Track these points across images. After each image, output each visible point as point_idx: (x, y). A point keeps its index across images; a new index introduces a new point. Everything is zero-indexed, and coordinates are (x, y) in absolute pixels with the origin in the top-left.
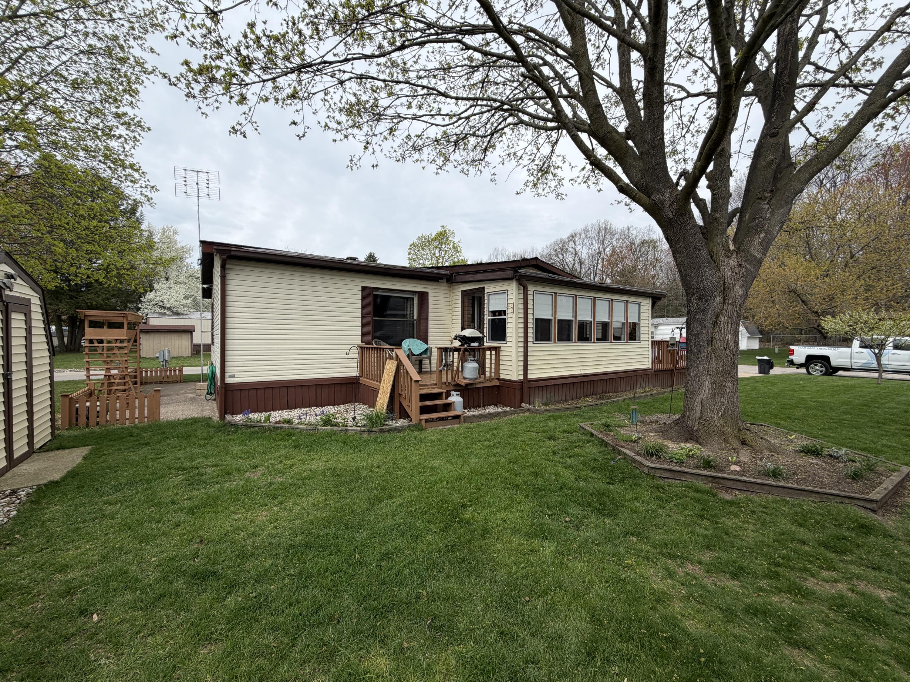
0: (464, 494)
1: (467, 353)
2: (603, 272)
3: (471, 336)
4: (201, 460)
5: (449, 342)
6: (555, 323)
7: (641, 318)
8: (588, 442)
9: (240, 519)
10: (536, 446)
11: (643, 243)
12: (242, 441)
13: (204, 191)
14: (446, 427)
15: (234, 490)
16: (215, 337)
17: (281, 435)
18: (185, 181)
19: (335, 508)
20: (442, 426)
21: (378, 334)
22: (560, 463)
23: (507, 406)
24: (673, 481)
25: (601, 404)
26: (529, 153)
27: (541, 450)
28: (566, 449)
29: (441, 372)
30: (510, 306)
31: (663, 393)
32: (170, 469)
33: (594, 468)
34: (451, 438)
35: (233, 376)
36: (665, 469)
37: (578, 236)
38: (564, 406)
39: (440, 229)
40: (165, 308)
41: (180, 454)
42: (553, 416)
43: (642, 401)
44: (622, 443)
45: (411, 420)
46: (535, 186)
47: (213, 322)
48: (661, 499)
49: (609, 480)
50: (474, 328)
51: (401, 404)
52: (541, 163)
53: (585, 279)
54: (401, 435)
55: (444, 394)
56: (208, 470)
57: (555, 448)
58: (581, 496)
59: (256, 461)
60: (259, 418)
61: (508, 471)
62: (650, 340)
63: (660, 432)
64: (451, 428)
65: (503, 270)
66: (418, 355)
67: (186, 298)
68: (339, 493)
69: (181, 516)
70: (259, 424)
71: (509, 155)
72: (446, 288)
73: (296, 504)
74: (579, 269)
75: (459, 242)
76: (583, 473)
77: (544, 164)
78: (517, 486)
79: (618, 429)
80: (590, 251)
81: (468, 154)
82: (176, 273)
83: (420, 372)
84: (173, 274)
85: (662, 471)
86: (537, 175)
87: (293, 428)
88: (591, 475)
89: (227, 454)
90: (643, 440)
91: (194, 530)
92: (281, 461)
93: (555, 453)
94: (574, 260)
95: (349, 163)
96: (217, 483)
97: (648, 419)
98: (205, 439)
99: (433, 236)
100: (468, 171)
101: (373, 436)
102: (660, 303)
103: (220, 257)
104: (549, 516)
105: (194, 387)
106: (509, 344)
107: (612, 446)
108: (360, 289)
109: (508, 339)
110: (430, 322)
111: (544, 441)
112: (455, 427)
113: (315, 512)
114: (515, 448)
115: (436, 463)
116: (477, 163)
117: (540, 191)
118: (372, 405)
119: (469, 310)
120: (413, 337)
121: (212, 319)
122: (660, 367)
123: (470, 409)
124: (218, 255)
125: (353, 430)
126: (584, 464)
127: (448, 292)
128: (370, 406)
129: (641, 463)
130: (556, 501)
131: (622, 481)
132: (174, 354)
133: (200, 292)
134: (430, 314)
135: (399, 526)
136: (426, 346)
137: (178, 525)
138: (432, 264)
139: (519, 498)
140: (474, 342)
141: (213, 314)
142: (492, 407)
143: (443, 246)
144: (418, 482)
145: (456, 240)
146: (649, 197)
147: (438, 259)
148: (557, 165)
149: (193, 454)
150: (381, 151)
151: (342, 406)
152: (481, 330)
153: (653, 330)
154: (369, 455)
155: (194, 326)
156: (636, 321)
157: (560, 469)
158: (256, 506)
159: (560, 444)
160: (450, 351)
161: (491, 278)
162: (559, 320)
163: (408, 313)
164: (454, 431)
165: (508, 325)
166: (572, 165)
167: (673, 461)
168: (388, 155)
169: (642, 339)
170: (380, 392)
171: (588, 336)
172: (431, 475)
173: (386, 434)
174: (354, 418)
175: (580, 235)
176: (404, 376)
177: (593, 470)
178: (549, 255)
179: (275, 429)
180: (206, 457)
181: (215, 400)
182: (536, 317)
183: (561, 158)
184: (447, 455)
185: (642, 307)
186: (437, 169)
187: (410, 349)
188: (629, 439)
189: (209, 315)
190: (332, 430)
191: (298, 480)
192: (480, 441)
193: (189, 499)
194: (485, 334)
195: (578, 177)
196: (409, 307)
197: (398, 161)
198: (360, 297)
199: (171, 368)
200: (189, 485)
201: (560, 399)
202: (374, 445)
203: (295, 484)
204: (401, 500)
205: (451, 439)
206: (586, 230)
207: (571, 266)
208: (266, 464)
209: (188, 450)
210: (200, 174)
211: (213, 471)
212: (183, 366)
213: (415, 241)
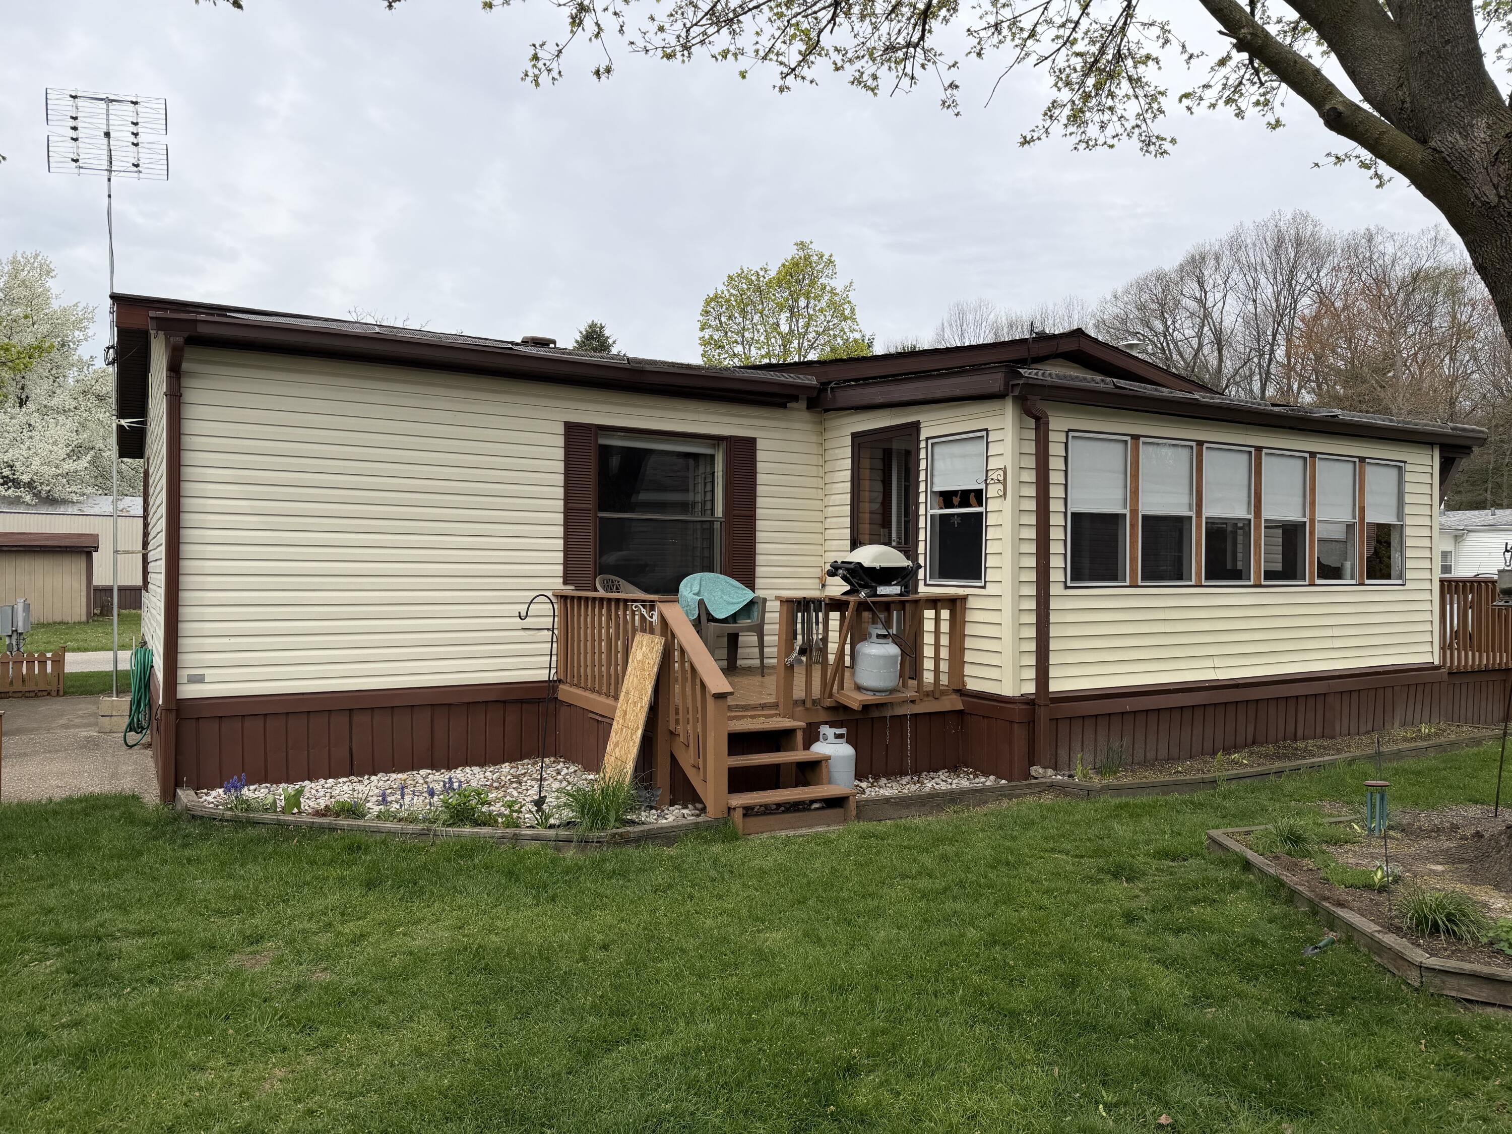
0: (852, 1033)
1: (866, 615)
2: (1289, 367)
3: (877, 565)
4: (107, 915)
5: (816, 583)
6: (1133, 526)
7: (1408, 510)
8: (1235, 886)
9: (212, 1085)
10: (1073, 897)
11: (1417, 277)
12: (223, 864)
13: (124, 157)
14: (804, 831)
15: (198, 1004)
16: (151, 567)
17: (331, 848)
18: (75, 128)
19: (478, 1062)
20: (793, 828)
21: (612, 558)
22: (1147, 949)
23: (986, 774)
24: (1501, 1012)
25: (1279, 773)
26: (1058, 21)
27: (1088, 909)
28: (1167, 908)
29: (790, 668)
30: (993, 475)
31: (1478, 742)
32: (23, 939)
33: (1250, 966)
34: (818, 865)
35: (200, 679)
36: (1474, 976)
37: (1212, 263)
38: (1163, 778)
39: (790, 252)
40: (17, 484)
41: (51, 898)
42: (1127, 805)
43: (1409, 763)
44: (1341, 892)
45: (704, 810)
46: (1076, 117)
47: (146, 525)
48: (1458, 1066)
49: (1296, 1005)
50: (888, 543)
51: (673, 759)
52: (1094, 49)
53: (1233, 391)
54: (672, 851)
55: (800, 736)
56: (126, 944)
57: (1134, 904)
58: (1209, 1050)
59: (259, 921)
60: (270, 798)
61: (985, 970)
62: (1438, 575)
63: (1462, 861)
64: (816, 836)
65: (976, 369)
66: (725, 621)
67: (76, 452)
68: (491, 1022)
69: (52, 1072)
70: (269, 816)
71: (997, 26)
72: (809, 427)
73: (366, 1048)
74: (1213, 362)
75: (847, 288)
76: (1216, 981)
77: (1102, 51)
78: (1012, 1014)
79: (1331, 849)
80: (1251, 307)
81: (876, 28)
82: (46, 385)
83: (731, 668)
84: (38, 390)
85: (1464, 982)
86: (1082, 84)
87: (364, 830)
88: (1243, 987)
89: (179, 899)
90: (1407, 886)
91: (87, 1113)
92: (330, 925)
93: (1130, 918)
94: (1200, 335)
95: (528, 65)
96: (151, 981)
97: (1424, 819)
98: (120, 857)
99: (773, 273)
100: (875, 77)
101: (593, 853)
102: (1464, 464)
103: (167, 340)
104: (1108, 1107)
105: (92, 708)
106: (991, 589)
107: (1310, 901)
108: (561, 429)
109: (990, 575)
110: (760, 525)
111: (1100, 881)
112: (833, 830)
113: (421, 1074)
114: (1008, 900)
115: (773, 938)
116: (900, 54)
117: (1093, 131)
118: (593, 762)
119: (872, 489)
120: (711, 570)
121: (145, 517)
122: (1471, 659)
123: (877, 778)
124: (161, 334)
125: (536, 838)
126: (1220, 952)
127: (814, 438)
128: (588, 768)
129: (1399, 957)
130: (1132, 1063)
131: (1336, 1009)
132: (42, 613)
133: (113, 440)
134: (760, 502)
135: (660, 1122)
136: (749, 595)
137: (43, 1097)
138: (768, 355)
139: (1017, 1050)
140: (888, 583)
141: (146, 502)
142: (943, 775)
143: (802, 303)
144: (717, 995)
145: (838, 284)
146: (1424, 141)
147: (786, 340)
148: (1143, 52)
149: (87, 898)
150: (621, 31)
151: (506, 767)
152: (908, 547)
153: (1448, 546)
154: (578, 911)
155: (95, 537)
156: (1390, 519)
157: (1145, 966)
158: (258, 1052)
159: (1146, 891)
160: (818, 610)
161: (939, 394)
162: (1145, 517)
163: (699, 498)
164: (827, 842)
165: (991, 533)
166: (1190, 50)
167: (1500, 952)
168: (640, 43)
169: (1409, 575)
170: (615, 725)
171: (1240, 566)
172: (757, 976)
173: (631, 850)
174: (539, 803)
175: (1217, 258)
176: (685, 679)
177: (1248, 971)
178: (1124, 322)
179: (311, 832)
180: (123, 908)
181: (149, 746)
182: (1073, 508)
183: (1156, 31)
184: (804, 916)
185: (1408, 477)
186: (784, 76)
187: (701, 603)
188: (1361, 881)
189: (135, 505)
190: (474, 838)
191: (375, 978)
192: (904, 876)
193: (75, 1024)
194: (921, 561)
195: (1207, 86)
196: (700, 480)
197: (669, 56)
198: (560, 453)
199: (31, 654)
200: (76, 985)
201: (1150, 755)
202: (595, 882)
203: (365, 992)
204: (668, 1046)
205: (820, 866)
206: (1236, 244)
207: (1189, 353)
208: (287, 931)
209: (74, 885)
210: (113, 106)
211: (140, 949)
212: (65, 650)
213: (721, 288)
